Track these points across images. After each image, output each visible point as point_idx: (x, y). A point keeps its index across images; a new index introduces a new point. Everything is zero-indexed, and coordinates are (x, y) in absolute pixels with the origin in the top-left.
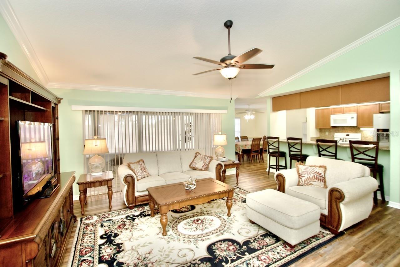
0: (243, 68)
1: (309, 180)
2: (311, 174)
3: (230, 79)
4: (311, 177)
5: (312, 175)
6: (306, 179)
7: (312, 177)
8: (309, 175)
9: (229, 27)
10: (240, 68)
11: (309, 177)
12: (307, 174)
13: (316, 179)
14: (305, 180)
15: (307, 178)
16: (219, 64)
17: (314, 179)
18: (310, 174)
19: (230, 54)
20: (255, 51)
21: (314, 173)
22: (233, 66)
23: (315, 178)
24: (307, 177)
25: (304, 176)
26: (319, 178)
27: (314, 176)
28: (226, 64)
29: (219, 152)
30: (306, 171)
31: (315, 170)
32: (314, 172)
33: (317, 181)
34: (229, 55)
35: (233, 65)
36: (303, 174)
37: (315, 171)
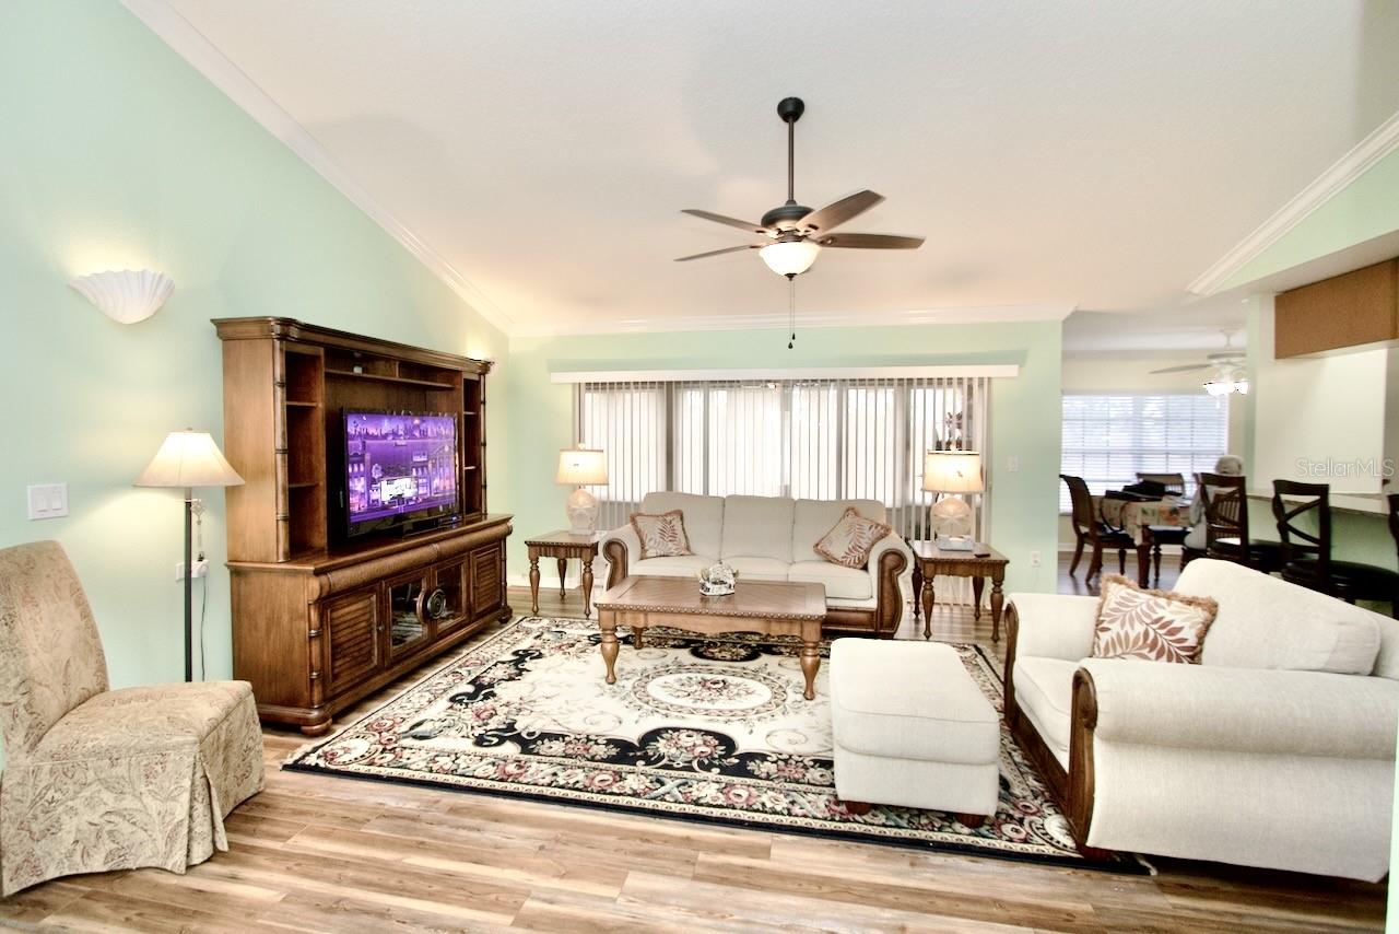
0: (830, 245)
1: (1121, 646)
2: (1137, 624)
3: (791, 276)
4: (1132, 635)
5: (1140, 629)
6: (1112, 639)
7: (1137, 638)
8: (1127, 627)
9: (791, 120)
10: (822, 243)
11: (1127, 635)
12: (1118, 623)
13: (1153, 647)
14: (1107, 644)
15: (1115, 639)
16: (759, 232)
17: (1141, 648)
18: (1132, 626)
19: (791, 201)
20: (866, 200)
21: (1148, 621)
22: (799, 239)
23: (1149, 641)
24: (1118, 635)
25: (1107, 629)
26: (1163, 646)
27: (1146, 634)
28: (780, 232)
29: (943, 516)
30: (1120, 611)
31: (1157, 609)
32: (1149, 616)
33: (1153, 655)
34: (788, 202)
35: (800, 234)
36: (1108, 619)
37: (1155, 617)
